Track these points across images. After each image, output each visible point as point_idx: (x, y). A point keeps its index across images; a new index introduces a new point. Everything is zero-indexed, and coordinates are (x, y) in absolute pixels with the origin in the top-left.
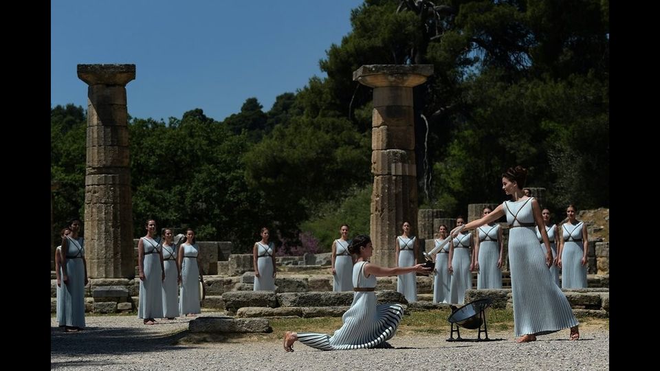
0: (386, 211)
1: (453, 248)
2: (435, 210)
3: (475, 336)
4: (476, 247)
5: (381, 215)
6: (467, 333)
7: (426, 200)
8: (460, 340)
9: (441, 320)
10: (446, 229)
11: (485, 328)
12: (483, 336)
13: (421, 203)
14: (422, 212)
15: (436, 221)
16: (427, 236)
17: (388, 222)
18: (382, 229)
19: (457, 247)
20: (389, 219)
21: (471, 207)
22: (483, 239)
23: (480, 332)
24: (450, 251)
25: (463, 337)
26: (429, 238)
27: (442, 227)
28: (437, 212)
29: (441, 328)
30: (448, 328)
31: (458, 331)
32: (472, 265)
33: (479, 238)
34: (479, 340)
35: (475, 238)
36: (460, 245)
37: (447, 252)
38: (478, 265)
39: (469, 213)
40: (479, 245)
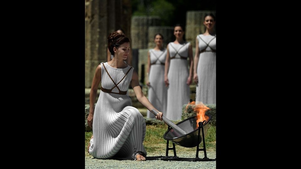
0: (96, 17)
1: (170, 59)
2: (150, 18)
3: (193, 155)
4: (195, 58)
5: (91, 21)
6: (183, 152)
7: (141, 7)
8: (176, 159)
9: (155, 137)
10: (162, 38)
11: (204, 146)
12: (201, 155)
13: (134, 9)
14: (136, 20)
15: (151, 30)
16: (140, 46)
17: (98, 30)
18: (92, 37)
19: (174, 58)
20: (100, 27)
21: (191, 15)
22: (203, 50)
23: (198, 150)
24: (166, 62)
25: (179, 155)
26: (143, 48)
27: (158, 36)
28: (152, 20)
29: (155, 146)
30: (164, 146)
31: (174, 149)
32: (189, 78)
33: (199, 49)
34: (197, 159)
35: (194, 49)
36: (178, 56)
37: (163, 64)
38: (197, 78)
39: (188, 21)
40: (198, 56)
